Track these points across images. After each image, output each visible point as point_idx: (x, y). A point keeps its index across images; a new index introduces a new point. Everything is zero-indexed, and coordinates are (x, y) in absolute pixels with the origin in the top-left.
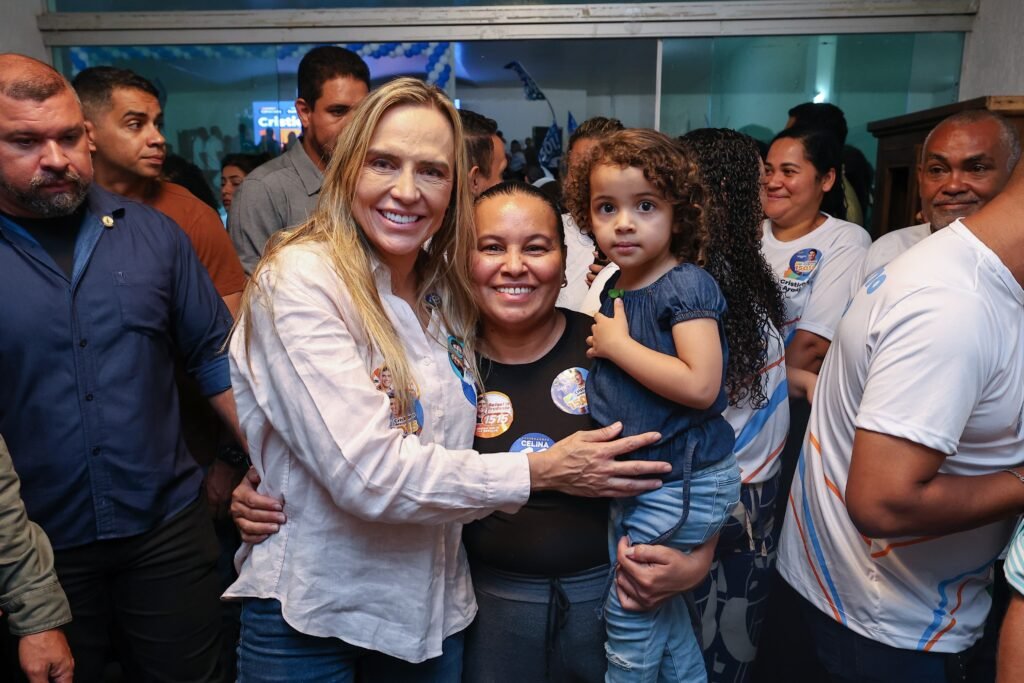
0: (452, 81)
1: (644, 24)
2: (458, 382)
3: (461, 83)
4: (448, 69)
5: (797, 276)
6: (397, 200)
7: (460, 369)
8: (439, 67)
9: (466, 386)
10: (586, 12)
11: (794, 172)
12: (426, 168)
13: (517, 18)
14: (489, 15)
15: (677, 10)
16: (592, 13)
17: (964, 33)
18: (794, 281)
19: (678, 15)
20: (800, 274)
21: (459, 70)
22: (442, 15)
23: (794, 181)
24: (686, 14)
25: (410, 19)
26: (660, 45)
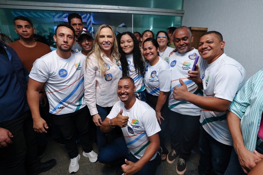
0: (91, 24)
1: (130, 11)
2: (119, 68)
3: (93, 24)
4: (91, 21)
5: (152, 78)
6: (105, 42)
7: (119, 66)
8: (89, 21)
9: (120, 68)
10: (119, 7)
11: (152, 48)
12: (109, 36)
13: (105, 8)
14: (99, 7)
15: (136, 8)
16: (120, 8)
17: (182, 17)
18: (151, 79)
19: (136, 9)
20: (152, 77)
21: (93, 22)
22: (89, 6)
23: (152, 51)
24: (137, 9)
25: (82, 7)
26: (133, 15)
